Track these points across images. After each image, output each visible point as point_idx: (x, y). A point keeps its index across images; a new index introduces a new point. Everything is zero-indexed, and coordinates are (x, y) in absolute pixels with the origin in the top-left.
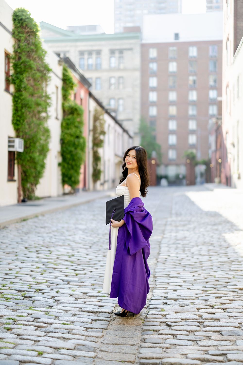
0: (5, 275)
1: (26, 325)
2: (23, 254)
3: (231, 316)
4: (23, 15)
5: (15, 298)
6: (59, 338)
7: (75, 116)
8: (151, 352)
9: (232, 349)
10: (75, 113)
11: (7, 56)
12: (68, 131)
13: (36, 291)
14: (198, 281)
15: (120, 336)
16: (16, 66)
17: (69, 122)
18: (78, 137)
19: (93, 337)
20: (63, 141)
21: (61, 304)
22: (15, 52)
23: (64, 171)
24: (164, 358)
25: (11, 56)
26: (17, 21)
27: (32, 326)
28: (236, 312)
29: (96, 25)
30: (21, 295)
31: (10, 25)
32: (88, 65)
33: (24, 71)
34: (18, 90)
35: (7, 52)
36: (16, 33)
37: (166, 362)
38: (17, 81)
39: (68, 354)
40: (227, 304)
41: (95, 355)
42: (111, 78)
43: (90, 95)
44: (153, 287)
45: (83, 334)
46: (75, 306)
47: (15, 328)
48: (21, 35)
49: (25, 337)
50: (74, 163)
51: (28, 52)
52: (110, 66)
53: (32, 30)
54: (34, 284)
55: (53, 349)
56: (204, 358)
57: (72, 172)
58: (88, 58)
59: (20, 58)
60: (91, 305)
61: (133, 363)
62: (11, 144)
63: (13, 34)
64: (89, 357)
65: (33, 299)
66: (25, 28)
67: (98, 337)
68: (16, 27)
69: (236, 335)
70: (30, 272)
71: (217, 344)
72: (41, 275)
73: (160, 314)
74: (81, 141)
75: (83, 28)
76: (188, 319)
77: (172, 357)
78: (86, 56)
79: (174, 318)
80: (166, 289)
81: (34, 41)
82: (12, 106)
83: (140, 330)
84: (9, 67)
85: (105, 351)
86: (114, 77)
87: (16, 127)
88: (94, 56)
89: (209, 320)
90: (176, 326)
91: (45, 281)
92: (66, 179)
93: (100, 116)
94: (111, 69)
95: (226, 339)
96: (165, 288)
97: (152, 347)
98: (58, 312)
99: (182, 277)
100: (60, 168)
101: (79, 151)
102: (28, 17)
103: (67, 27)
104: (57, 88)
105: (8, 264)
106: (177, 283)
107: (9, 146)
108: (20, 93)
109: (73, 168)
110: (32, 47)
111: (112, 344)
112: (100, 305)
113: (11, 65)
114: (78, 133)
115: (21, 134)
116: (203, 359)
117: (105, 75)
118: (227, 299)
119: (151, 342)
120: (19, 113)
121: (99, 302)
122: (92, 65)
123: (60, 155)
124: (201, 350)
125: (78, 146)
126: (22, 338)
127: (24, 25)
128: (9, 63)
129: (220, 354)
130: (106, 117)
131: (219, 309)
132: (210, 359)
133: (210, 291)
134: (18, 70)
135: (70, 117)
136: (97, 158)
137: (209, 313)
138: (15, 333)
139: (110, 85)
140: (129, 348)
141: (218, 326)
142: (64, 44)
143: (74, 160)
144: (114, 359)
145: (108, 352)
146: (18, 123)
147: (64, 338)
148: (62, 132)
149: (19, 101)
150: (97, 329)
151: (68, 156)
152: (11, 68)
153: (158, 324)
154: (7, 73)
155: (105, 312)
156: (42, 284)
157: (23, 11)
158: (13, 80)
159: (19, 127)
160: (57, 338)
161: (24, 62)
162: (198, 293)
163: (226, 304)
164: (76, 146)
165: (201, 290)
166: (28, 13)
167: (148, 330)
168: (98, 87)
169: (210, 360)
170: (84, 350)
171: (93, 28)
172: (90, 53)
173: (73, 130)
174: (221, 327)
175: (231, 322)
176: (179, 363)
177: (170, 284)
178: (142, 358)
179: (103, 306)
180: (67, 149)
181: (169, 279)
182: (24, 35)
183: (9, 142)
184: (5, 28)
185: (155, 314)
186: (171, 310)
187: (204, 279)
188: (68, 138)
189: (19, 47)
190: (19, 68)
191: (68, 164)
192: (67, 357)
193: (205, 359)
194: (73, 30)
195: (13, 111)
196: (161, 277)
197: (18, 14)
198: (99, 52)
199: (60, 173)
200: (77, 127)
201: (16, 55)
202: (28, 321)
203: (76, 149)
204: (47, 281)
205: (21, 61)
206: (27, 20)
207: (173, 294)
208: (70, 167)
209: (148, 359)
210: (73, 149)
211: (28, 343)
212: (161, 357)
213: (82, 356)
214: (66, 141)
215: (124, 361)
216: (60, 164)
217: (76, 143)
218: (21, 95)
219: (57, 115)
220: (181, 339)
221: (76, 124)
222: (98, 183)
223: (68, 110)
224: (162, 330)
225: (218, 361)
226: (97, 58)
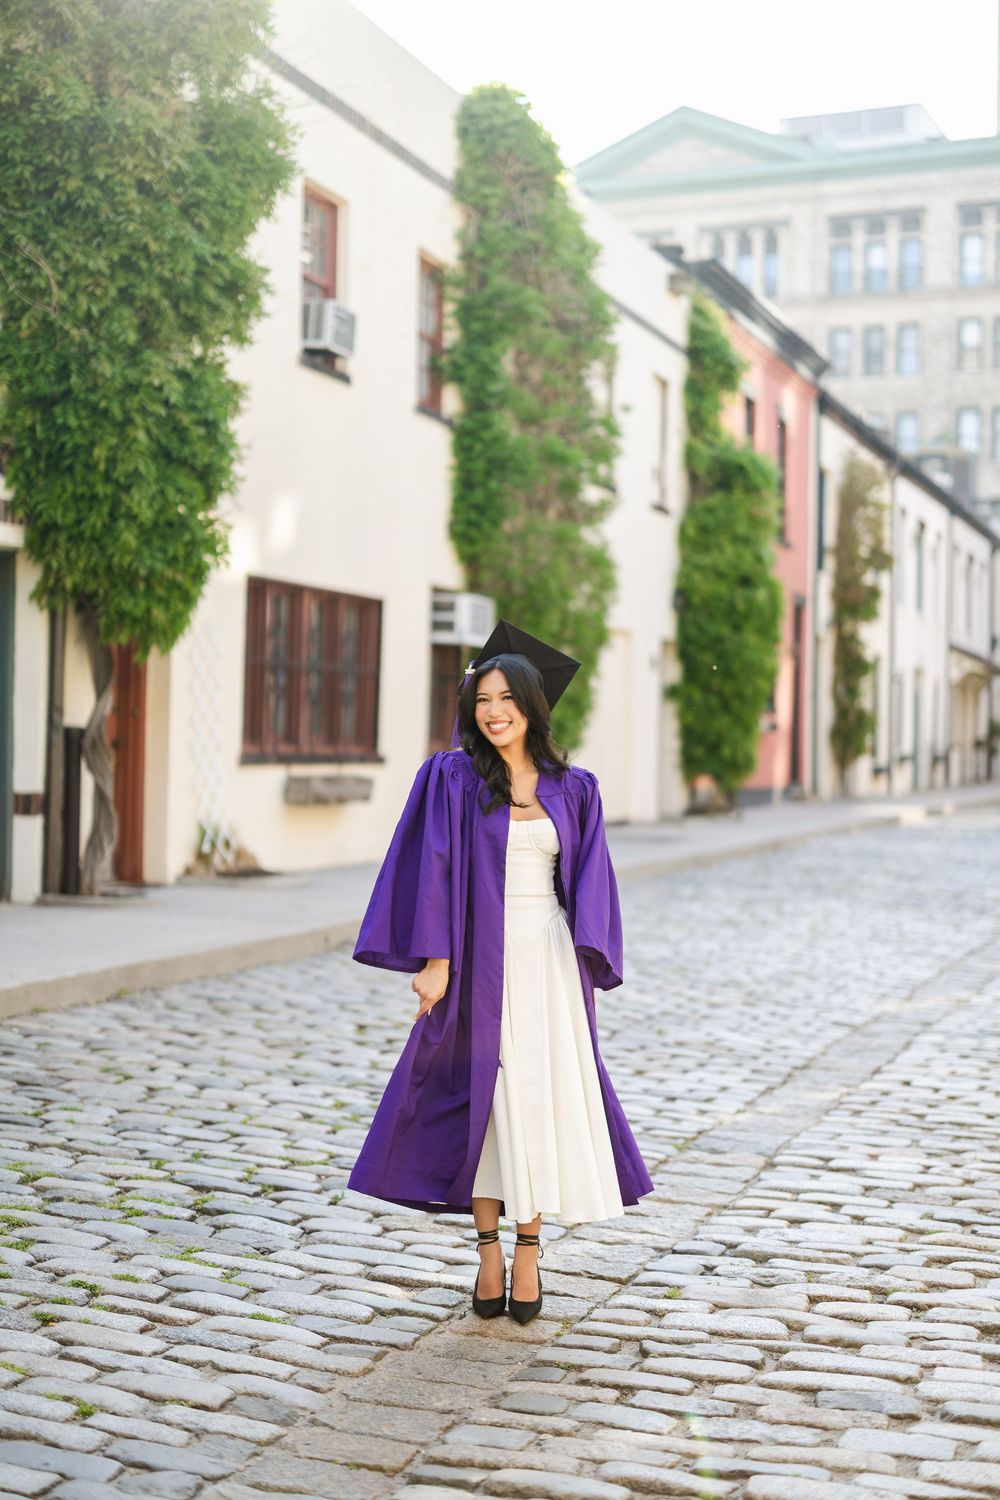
0: (201, 1127)
1: (123, 1311)
2: (327, 1050)
3: (921, 1334)
4: (497, 111)
5: (159, 1214)
6: (196, 1365)
7: (738, 494)
8: (484, 1441)
9: (798, 1456)
10: (738, 483)
11: (432, 273)
12: (706, 560)
13: (264, 1191)
14: (930, 1191)
15: (429, 1377)
16: (466, 313)
17: (709, 520)
18: (746, 581)
19: (327, 1370)
20: (684, 601)
21: (315, 1244)
22: (467, 256)
23: (690, 718)
24: (511, 1465)
25: (447, 272)
26: (473, 137)
27: (140, 1316)
28: (957, 1323)
29: (902, 107)
30: (191, 1202)
31: (446, 156)
32: (868, 276)
33: (502, 329)
34: (477, 404)
35: (430, 261)
36: (470, 184)
37: (499, 1483)
38: (470, 372)
39: (180, 1422)
40: (957, 1288)
41: (273, 1434)
42: (961, 323)
43: (826, 404)
44: (724, 1204)
45: (295, 1358)
46: (356, 1258)
47: (72, 1317)
48: (487, 190)
49: (75, 1353)
50: (728, 688)
51: (516, 254)
52: (961, 274)
53: (532, 169)
54: (274, 1167)
55: (147, 1401)
56: (653, 1480)
57: (723, 722)
58: (868, 246)
59: (483, 281)
60: (422, 1256)
61: (392, 1474)
62: (444, 617)
63: (459, 189)
64: (247, 1440)
65: (221, 1219)
66: (503, 162)
67: (343, 1374)
68: (470, 160)
69: (867, 1409)
70: (299, 1119)
71: (763, 1434)
72: (329, 1133)
73: (650, 1307)
74: (761, 595)
75: (847, 122)
76: (740, 1336)
77: (542, 1467)
78: (859, 237)
79: (689, 1325)
80: (767, 1216)
81: (539, 210)
82: (452, 468)
83: (522, 1362)
84: (440, 316)
85: (325, 1425)
86: (979, 320)
87: (468, 549)
88: (893, 235)
89: (823, 1344)
90: (667, 1355)
91: (325, 1156)
92: (699, 752)
93: (869, 488)
94: (962, 288)
95: (811, 1421)
96: (761, 1212)
97: (502, 1426)
98: (273, 1275)
99: (869, 1173)
100: (672, 708)
101: (751, 638)
102: (516, 116)
103: (782, 120)
104: (664, 384)
105: (241, 1086)
106: (832, 1192)
107: (437, 626)
108: (480, 416)
109: (726, 707)
110: (532, 235)
111: (376, 1401)
112: (452, 1259)
113: (450, 308)
114: (747, 563)
115: (486, 577)
116: (651, 1484)
117: (935, 314)
118: (966, 1270)
119: (516, 1407)
120: (478, 496)
121: (465, 1246)
122: (884, 273)
123: (672, 653)
124: (676, 1450)
125: (746, 616)
126: (68, 1354)
127: (501, 152)
128: (440, 300)
129: (733, 1472)
130: (906, 493)
131: (900, 1305)
132: (672, 1487)
133: (936, 1232)
134: (476, 326)
135: (716, 499)
136: (851, 665)
137: (847, 1319)
138: (58, 1337)
139: (961, 350)
140: (417, 1420)
141: (828, 1371)
142: (768, 192)
143: (728, 674)
144: (330, 1454)
145: (332, 1428)
146: (474, 533)
147: (216, 1367)
148: (685, 561)
149: (478, 447)
150: (369, 1343)
151: (707, 659)
152: (450, 321)
153: (607, 1343)
154: (432, 342)
155: (450, 1287)
156: (305, 1168)
157: (496, 96)
158: (456, 366)
159: (478, 548)
160: (191, 1364)
161: (499, 296)
162: (877, 1240)
163: (950, 1288)
164: (737, 619)
165: (902, 1228)
166: (521, 101)
167: (551, 1362)
168: (910, 362)
169: (675, 1490)
170: (252, 1415)
171: (895, 117)
172: (876, 224)
173: (726, 555)
174: (842, 1373)
175: (898, 1358)
176: (542, 1489)
177: (802, 1196)
178: (432, 1460)
179: (463, 1264)
180: (701, 629)
181: (814, 1177)
182: (500, 191)
183: (437, 607)
184: (421, 167)
185: (629, 1307)
186: (702, 1297)
187: (962, 1185)
188: (705, 586)
189: (481, 239)
190: (478, 319)
191: (707, 689)
192: (166, 1433)
193: (656, 1486)
194: (805, 133)
195: (455, 488)
196: (794, 1165)
197: (477, 109)
198: (912, 220)
199: (673, 726)
200: (746, 541)
201: (469, 268)
202: (142, 1298)
203: (737, 628)
204: (332, 1157)
205: (488, 291)
206: (511, 130)
207: (777, 1236)
208: (714, 702)
209: (454, 1466)
210: (725, 630)
211: (71, 1375)
212: (501, 1462)
213: (225, 1434)
214: (696, 600)
215: (359, 1466)
216: (671, 693)
217: (741, 606)
218: (486, 425)
219: (663, 492)
220: (640, 1407)
221: (742, 528)
222: (863, 766)
223: (709, 473)
224: (603, 1367)
225: (701, 1495)
226: (903, 244)
